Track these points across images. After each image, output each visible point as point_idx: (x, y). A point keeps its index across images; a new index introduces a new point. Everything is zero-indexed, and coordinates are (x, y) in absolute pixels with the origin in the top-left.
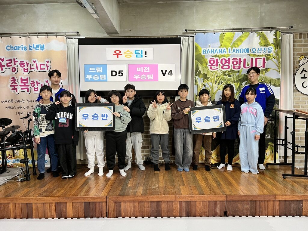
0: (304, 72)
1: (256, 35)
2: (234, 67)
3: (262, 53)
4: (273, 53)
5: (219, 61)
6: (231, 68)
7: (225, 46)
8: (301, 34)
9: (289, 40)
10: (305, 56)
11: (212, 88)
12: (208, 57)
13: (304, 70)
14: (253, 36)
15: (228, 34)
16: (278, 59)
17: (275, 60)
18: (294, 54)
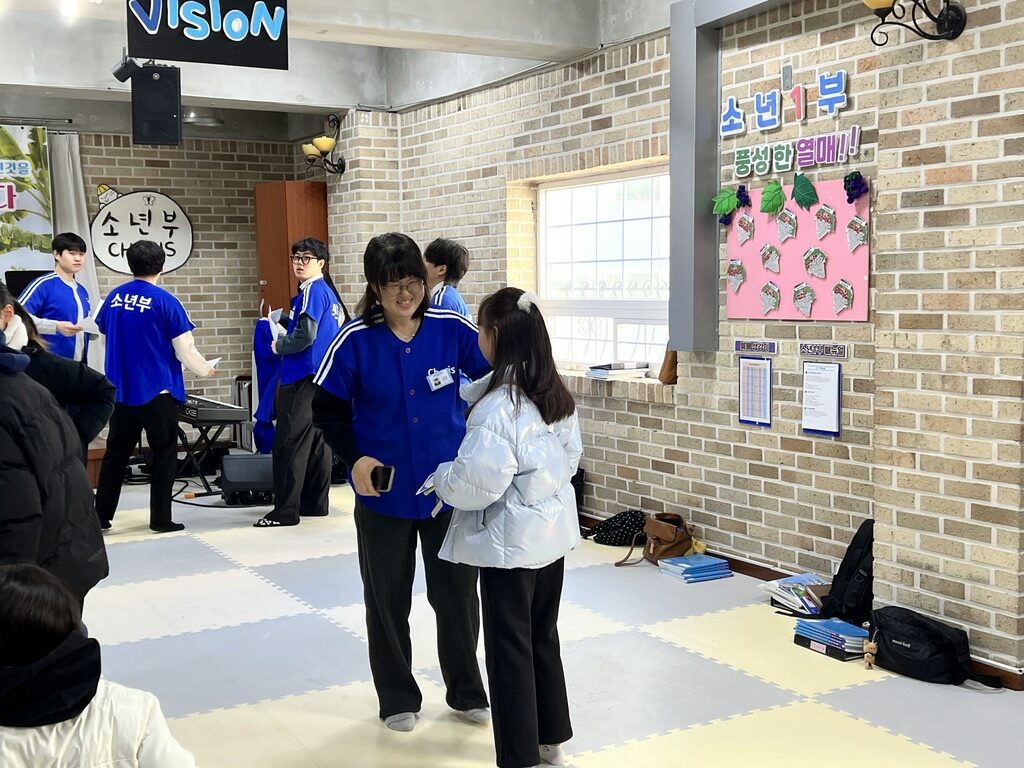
0: (111, 222)
3: (5, 174)
4: (30, 176)
8: (98, 137)
9: (70, 146)
10: (111, 186)
13: (109, 217)
16: (44, 191)
17: (37, 193)
18: (84, 183)
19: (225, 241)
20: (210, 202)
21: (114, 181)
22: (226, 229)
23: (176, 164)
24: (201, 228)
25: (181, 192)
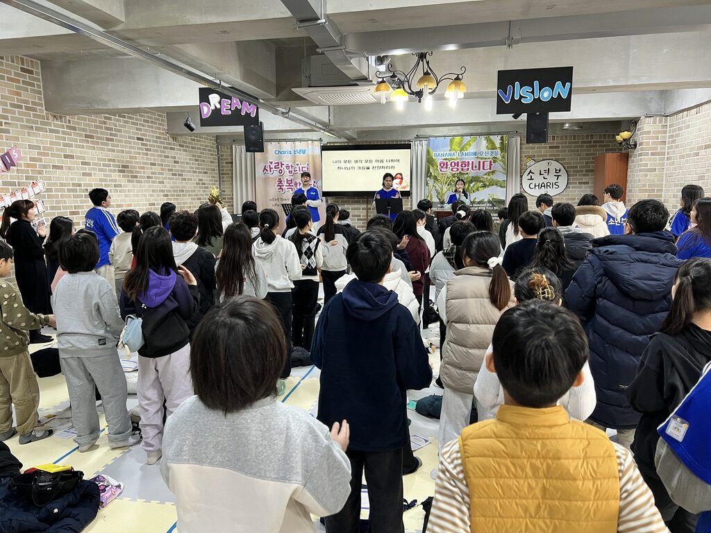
0: (531, 174)
1: (484, 139)
2: (462, 169)
3: (489, 156)
4: (499, 156)
5: (449, 164)
6: (460, 170)
7: (454, 150)
9: (516, 142)
10: (532, 158)
11: (442, 189)
12: (439, 160)
13: (530, 172)
14: (481, 141)
15: (457, 139)
16: (504, 162)
17: (501, 163)
18: (521, 157)
19: (584, 181)
20: (576, 163)
21: (534, 156)
22: (584, 175)
23: (562, 147)
24: (572, 175)
25: (565, 159)
